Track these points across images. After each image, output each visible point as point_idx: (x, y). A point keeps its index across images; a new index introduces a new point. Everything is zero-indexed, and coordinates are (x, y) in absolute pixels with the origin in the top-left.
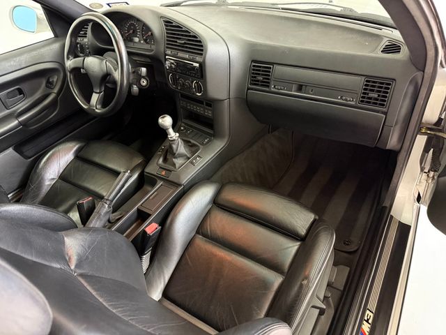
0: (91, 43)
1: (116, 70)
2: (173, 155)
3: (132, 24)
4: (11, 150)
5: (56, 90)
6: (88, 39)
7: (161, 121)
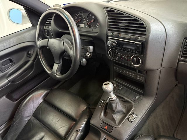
0: (54, 29)
1: (71, 49)
2: (113, 112)
3: (80, 16)
4: (4, 97)
5: (32, 59)
6: (52, 27)
7: (104, 87)
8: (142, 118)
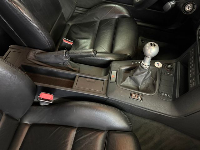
7: (148, 45)
8: (143, 109)
